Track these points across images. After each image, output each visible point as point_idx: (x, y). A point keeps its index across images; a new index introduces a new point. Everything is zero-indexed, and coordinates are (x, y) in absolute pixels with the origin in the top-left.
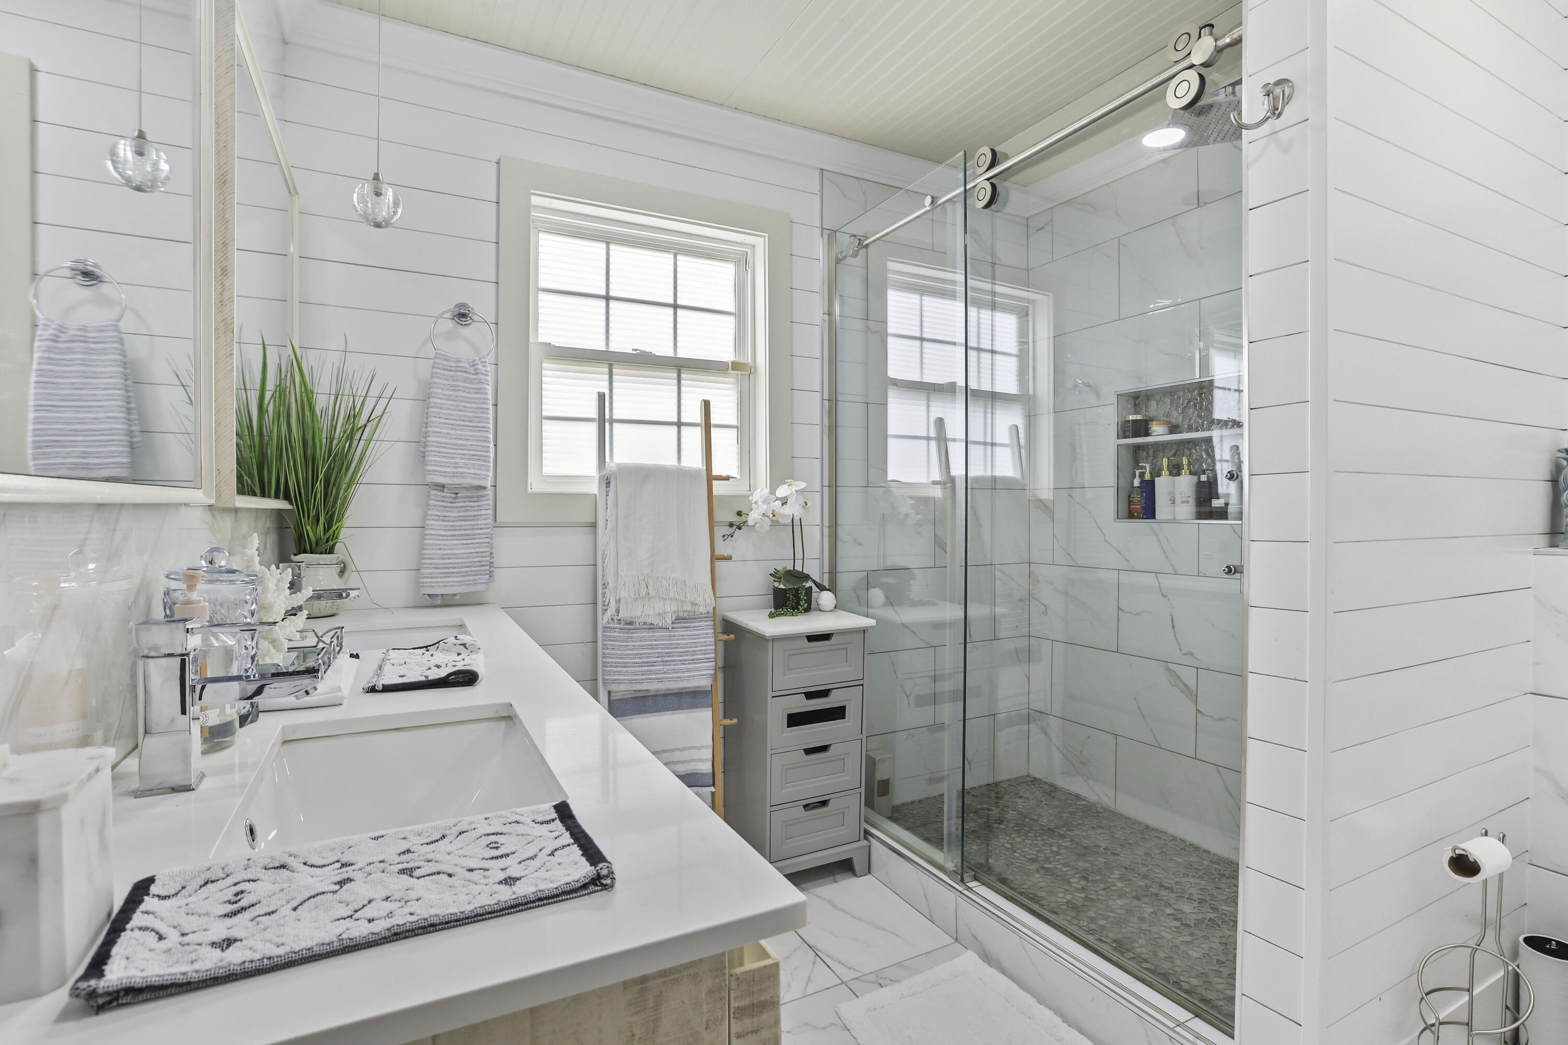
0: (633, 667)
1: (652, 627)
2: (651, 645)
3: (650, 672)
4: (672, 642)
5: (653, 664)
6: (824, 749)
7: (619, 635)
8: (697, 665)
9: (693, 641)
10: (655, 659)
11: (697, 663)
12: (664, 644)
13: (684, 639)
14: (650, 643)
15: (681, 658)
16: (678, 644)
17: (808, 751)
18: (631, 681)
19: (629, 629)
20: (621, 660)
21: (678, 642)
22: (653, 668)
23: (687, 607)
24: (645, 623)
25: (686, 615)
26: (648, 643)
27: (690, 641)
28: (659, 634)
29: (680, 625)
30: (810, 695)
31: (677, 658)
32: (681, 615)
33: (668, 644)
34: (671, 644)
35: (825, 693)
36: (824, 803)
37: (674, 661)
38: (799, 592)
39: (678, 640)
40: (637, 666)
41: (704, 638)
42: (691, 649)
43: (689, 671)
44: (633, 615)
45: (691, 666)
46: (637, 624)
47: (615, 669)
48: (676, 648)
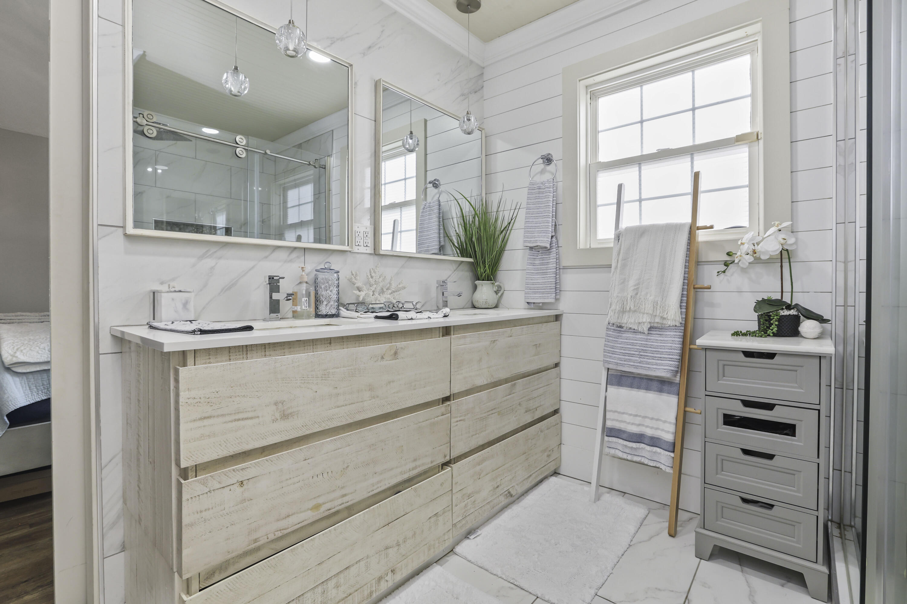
0: (620, 355)
1: (635, 332)
2: (633, 343)
3: (630, 360)
4: (648, 343)
5: (632, 355)
6: (770, 457)
7: (613, 333)
8: (663, 362)
9: (663, 345)
10: (634, 353)
11: (663, 360)
12: (641, 344)
13: (657, 342)
14: (633, 341)
15: (653, 355)
16: (652, 345)
17: (746, 452)
18: (617, 364)
19: (620, 331)
20: (612, 350)
21: (653, 344)
22: (632, 358)
23: (657, 320)
24: (630, 328)
25: (659, 325)
26: (631, 341)
27: (661, 344)
28: (639, 336)
29: (656, 332)
30: (747, 404)
31: (650, 355)
32: (656, 325)
33: (644, 344)
34: (646, 344)
35: (769, 407)
36: (771, 506)
37: (648, 356)
38: (772, 318)
39: (652, 342)
40: (622, 355)
41: (671, 343)
42: (661, 350)
43: (657, 364)
44: (622, 322)
45: (659, 361)
46: (625, 328)
47: (608, 354)
48: (650, 347)
